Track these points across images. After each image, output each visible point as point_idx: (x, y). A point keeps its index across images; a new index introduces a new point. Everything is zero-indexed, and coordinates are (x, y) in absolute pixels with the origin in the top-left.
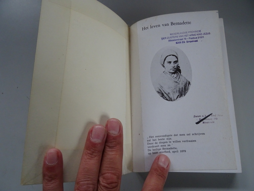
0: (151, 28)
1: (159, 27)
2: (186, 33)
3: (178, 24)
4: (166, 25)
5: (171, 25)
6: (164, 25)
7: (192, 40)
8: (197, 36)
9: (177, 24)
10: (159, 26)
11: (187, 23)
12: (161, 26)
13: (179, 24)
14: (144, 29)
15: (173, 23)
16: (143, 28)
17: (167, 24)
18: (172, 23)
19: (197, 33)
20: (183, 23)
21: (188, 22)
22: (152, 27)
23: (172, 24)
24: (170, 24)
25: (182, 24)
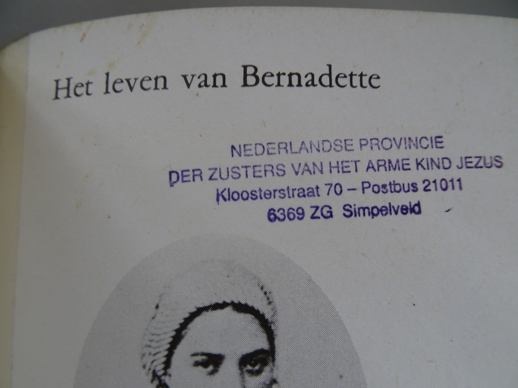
0: (107, 92)
1: (161, 92)
2: (346, 145)
3: (290, 85)
4: (210, 81)
5: (245, 84)
6: (196, 81)
7: (381, 200)
8: (416, 176)
9: (285, 80)
10: (161, 82)
11: (356, 81)
12: (176, 82)
13: (299, 85)
14: (62, 93)
15: (260, 74)
16: (57, 81)
17: (215, 76)
18: (250, 70)
19: (414, 154)
20: (325, 80)
21: (361, 75)
22: (118, 87)
23: (251, 80)
24: (235, 78)
25: (316, 81)
